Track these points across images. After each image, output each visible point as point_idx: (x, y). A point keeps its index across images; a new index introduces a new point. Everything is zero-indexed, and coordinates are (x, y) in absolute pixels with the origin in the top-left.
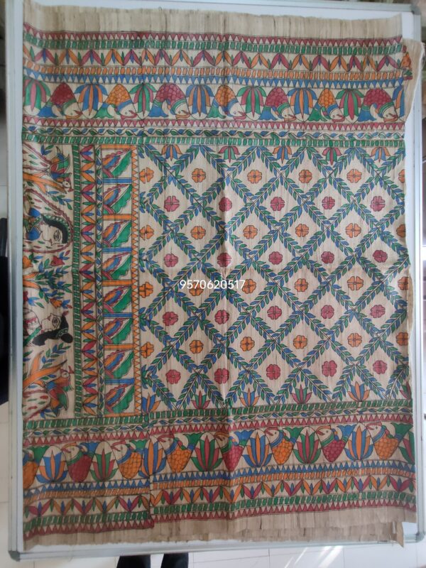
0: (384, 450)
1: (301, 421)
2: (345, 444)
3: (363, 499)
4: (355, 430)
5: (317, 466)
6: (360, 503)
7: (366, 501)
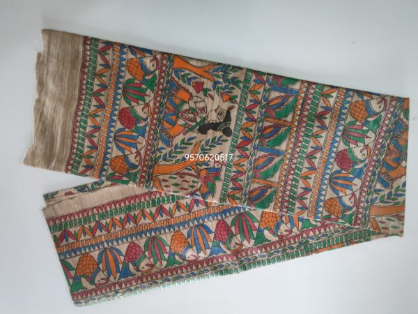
0: (88, 262)
1: (169, 274)
2: (125, 260)
3: (94, 215)
4: (118, 275)
5: (143, 236)
6: (95, 211)
7: (90, 213)
